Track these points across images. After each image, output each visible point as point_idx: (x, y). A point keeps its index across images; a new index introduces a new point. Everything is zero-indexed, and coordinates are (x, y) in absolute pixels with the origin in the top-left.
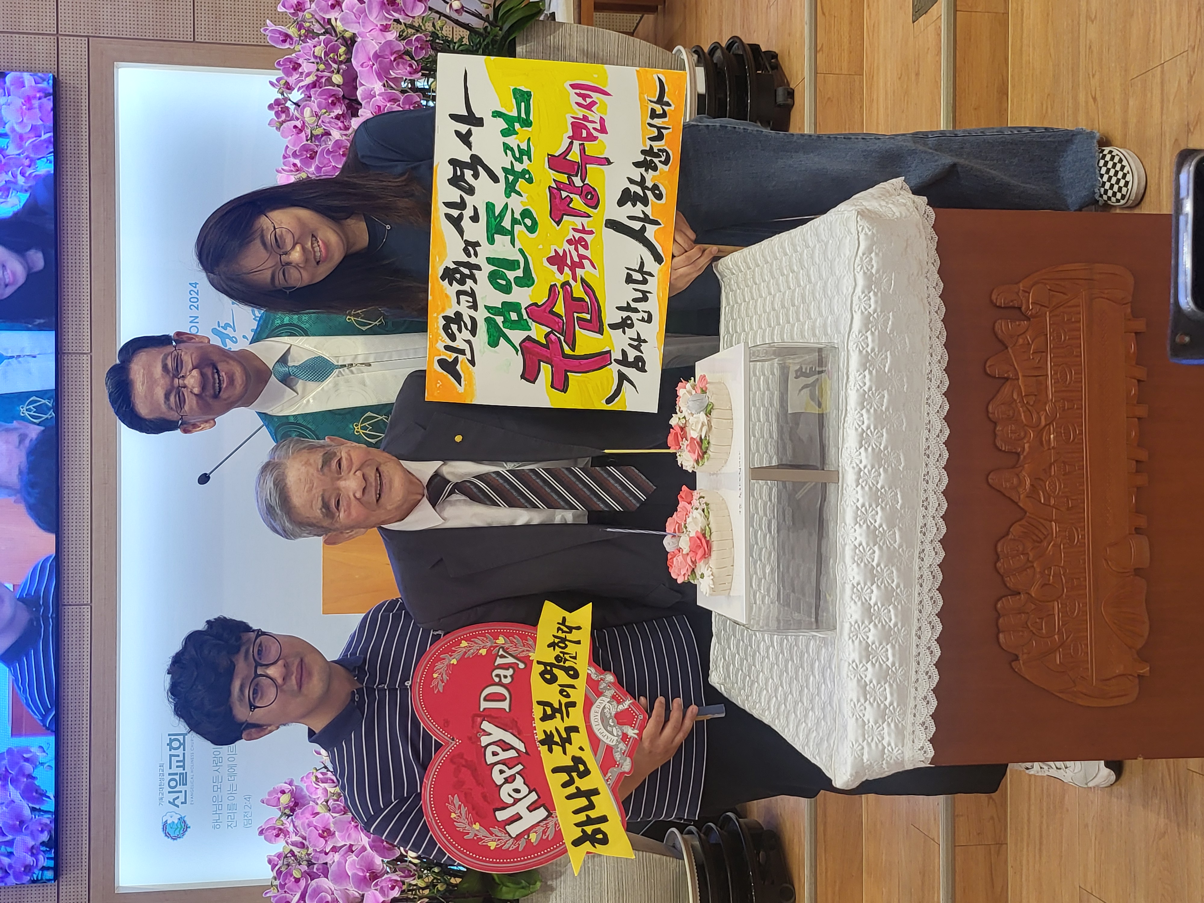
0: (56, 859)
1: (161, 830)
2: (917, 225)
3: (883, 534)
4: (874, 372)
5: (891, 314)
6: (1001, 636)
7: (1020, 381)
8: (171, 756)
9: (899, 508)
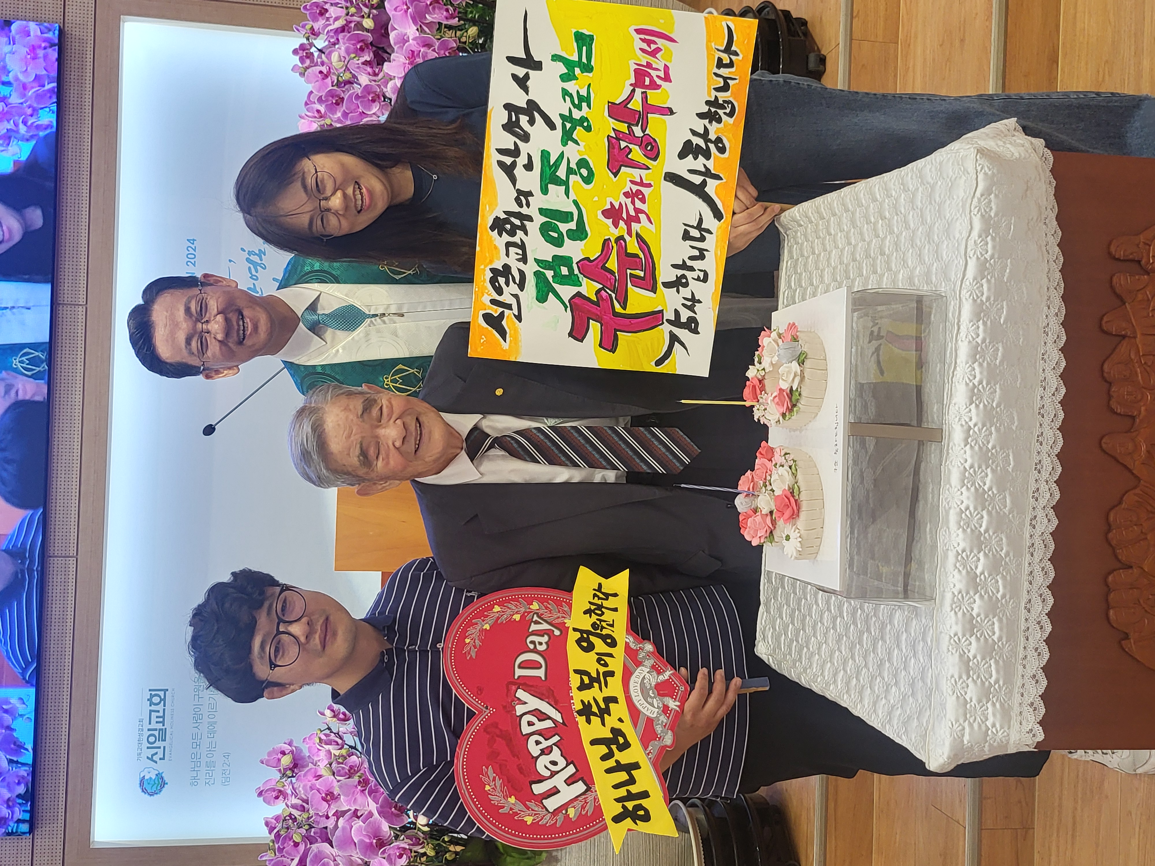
0: (32, 812)
1: (138, 785)
2: (1036, 167)
3: (993, 498)
4: (989, 323)
5: (1009, 260)
6: (1111, 612)
7: (1138, 340)
8: (151, 711)
9: (1010, 470)
